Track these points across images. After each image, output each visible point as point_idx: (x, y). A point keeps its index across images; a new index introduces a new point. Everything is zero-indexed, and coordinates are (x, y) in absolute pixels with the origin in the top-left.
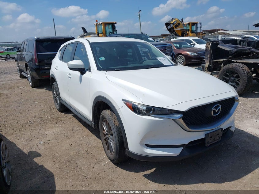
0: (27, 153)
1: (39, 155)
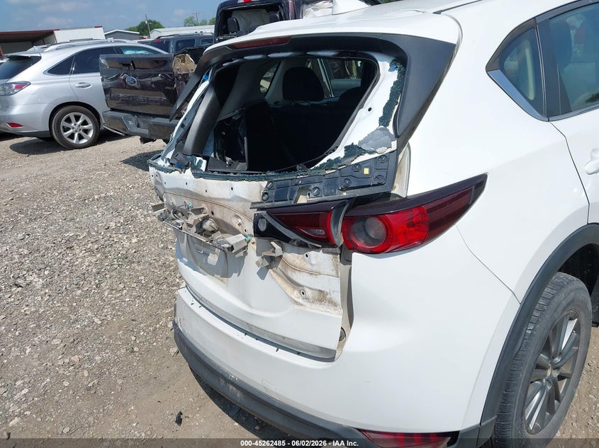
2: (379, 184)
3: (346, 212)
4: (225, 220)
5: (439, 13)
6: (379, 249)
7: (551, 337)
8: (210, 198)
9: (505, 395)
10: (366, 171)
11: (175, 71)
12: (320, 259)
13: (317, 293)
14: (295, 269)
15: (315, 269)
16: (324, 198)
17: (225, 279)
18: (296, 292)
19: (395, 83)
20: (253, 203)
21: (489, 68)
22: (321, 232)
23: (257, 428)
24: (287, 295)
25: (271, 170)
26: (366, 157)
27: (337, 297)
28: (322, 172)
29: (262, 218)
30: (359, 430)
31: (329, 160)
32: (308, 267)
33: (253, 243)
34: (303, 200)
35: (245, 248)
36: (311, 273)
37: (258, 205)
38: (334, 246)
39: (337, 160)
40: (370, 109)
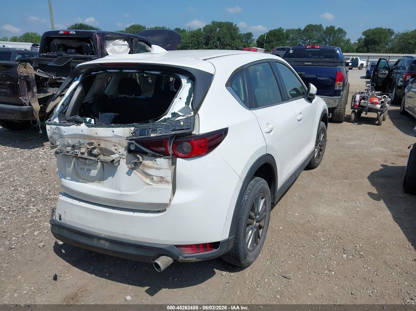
0: (382, 201)
1: (370, 194)
2: (188, 129)
3: (174, 140)
4: (107, 148)
5: (205, 60)
6: (188, 156)
7: (255, 203)
8: (98, 137)
9: (238, 228)
10: (182, 123)
11: (19, 73)
12: (162, 162)
13: (159, 178)
14: (149, 167)
15: (159, 166)
16: (164, 134)
17: (102, 182)
18: (148, 180)
19: (190, 88)
20: (127, 137)
21: (227, 85)
22: (163, 149)
23: (107, 275)
24: (144, 181)
25: (135, 122)
26: (181, 118)
27: (170, 179)
28: (162, 123)
29: (132, 143)
30: (176, 246)
31: (165, 118)
32: (156, 166)
33: (123, 159)
34: (152, 135)
35: (119, 161)
36: (157, 169)
37: (130, 138)
38: (169, 155)
39: (168, 118)
40: (180, 98)
